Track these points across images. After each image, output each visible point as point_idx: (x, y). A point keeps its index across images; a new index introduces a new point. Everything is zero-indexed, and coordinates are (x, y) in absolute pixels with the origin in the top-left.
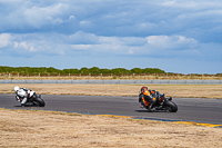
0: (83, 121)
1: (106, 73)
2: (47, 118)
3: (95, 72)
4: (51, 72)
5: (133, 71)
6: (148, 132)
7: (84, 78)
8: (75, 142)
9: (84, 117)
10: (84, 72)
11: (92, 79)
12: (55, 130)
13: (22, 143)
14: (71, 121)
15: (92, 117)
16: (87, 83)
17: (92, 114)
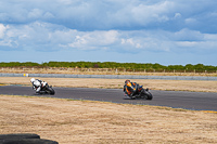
0: (188, 116)
1: (210, 69)
2: (152, 112)
3: (200, 69)
4: (157, 68)
8: (181, 137)
9: (189, 112)
10: (189, 68)
11: (197, 75)
12: (161, 124)
13: (129, 136)
14: (176, 116)
15: (197, 113)
16: (192, 79)
17: (197, 110)
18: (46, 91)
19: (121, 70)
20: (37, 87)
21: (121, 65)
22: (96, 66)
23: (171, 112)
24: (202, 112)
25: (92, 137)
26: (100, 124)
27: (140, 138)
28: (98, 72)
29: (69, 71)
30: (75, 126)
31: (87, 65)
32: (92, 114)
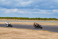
1: (42, 19)
3: (39, 19)
4: (28, 19)
5: (49, 19)
6: (53, 35)
8: (34, 37)
9: (36, 31)
10: (36, 19)
12: (29, 34)
13: (20, 37)
15: (38, 31)
16: (37, 22)
18: (10, 26)
19: (18, 19)
21: (18, 18)
22: (11, 18)
23: (31, 31)
24: (40, 31)
25: (10, 38)
26: (12, 34)
27: (23, 38)
28: (12, 20)
29: (4, 20)
30: (6, 35)
31: (9, 18)
32: (10, 31)
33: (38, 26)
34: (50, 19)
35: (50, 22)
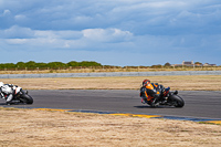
0: (19, 115)
1: (42, 67)
3: (31, 66)
5: (70, 64)
6: (85, 124)
7: (21, 73)
8: (12, 136)
9: (21, 111)
10: (21, 66)
11: (28, 73)
14: (7, 116)
15: (29, 112)
16: (24, 77)
20: (6, 95)
23: (2, 111)
24: (34, 110)
33: (161, 98)
34: (73, 65)
35: (72, 77)
